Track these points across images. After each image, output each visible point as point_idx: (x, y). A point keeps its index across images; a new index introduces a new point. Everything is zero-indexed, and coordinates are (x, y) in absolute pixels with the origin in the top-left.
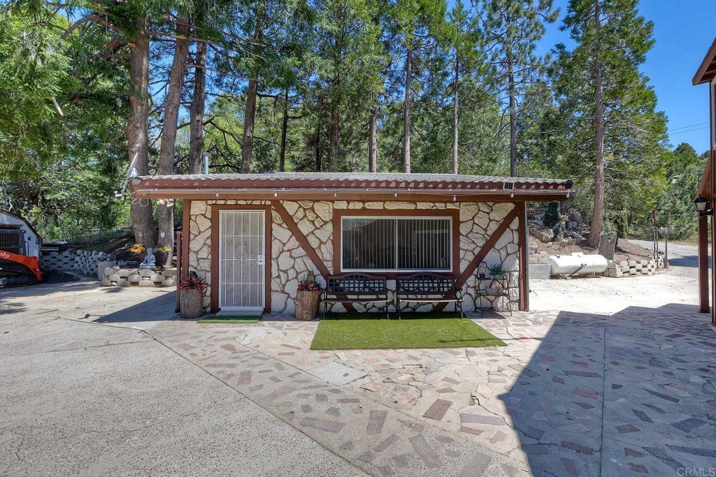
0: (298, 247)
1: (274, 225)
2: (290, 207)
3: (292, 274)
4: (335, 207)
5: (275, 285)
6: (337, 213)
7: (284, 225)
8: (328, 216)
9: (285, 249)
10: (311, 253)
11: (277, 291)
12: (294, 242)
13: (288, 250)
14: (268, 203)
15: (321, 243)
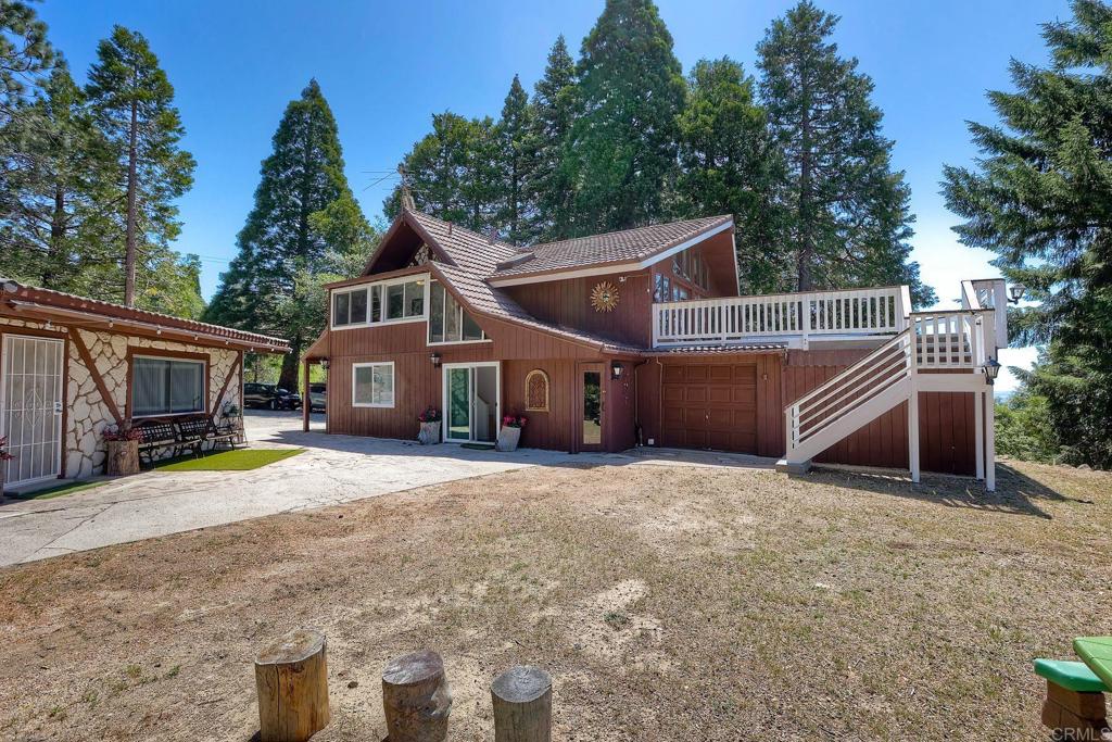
0: (94, 390)
1: (70, 361)
2: (88, 338)
3: (88, 424)
4: (130, 344)
5: (71, 443)
6: (131, 350)
7: (82, 362)
8: (122, 353)
9: (82, 392)
10: (107, 398)
11: (73, 449)
12: (91, 385)
13: (85, 395)
14: (65, 330)
15: (117, 385)
